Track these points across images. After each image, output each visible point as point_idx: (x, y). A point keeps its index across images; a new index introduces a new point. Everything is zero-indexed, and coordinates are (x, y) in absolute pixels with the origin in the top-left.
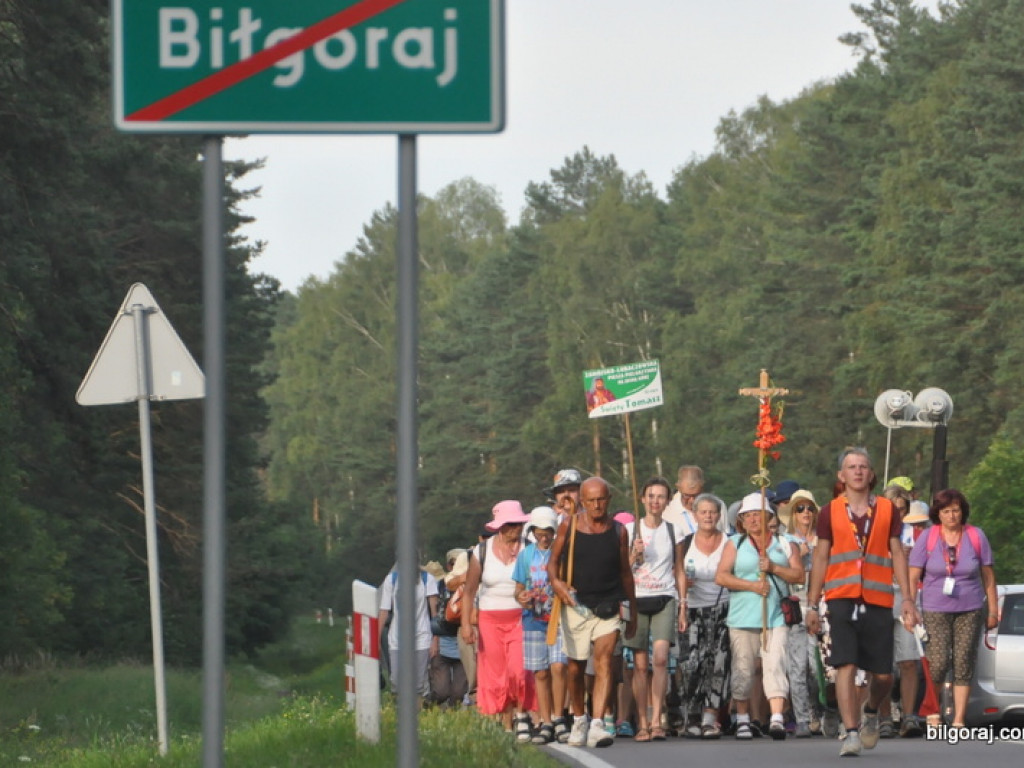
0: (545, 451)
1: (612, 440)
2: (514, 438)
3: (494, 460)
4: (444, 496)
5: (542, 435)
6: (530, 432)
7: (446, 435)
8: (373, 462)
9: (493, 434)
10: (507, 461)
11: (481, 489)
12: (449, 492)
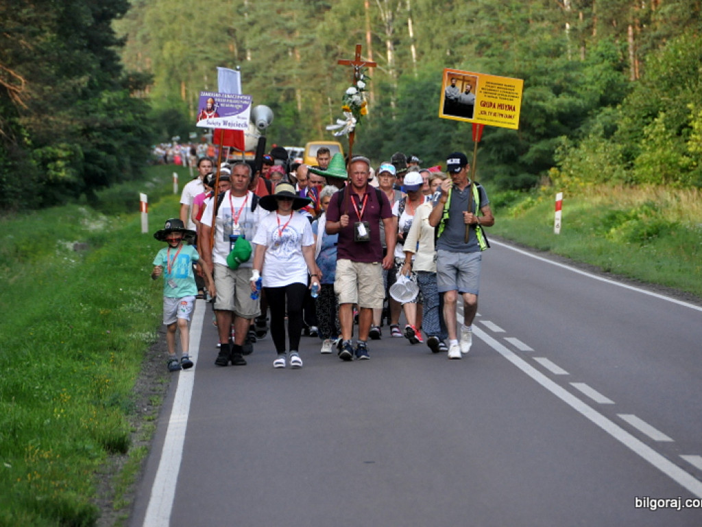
0: (333, 44)
1: (380, 35)
2: (311, 36)
3: (297, 51)
4: (265, 78)
5: (332, 32)
6: (323, 31)
7: (265, 36)
8: (217, 56)
9: (297, 34)
10: (307, 52)
11: (289, 72)
12: (268, 75)
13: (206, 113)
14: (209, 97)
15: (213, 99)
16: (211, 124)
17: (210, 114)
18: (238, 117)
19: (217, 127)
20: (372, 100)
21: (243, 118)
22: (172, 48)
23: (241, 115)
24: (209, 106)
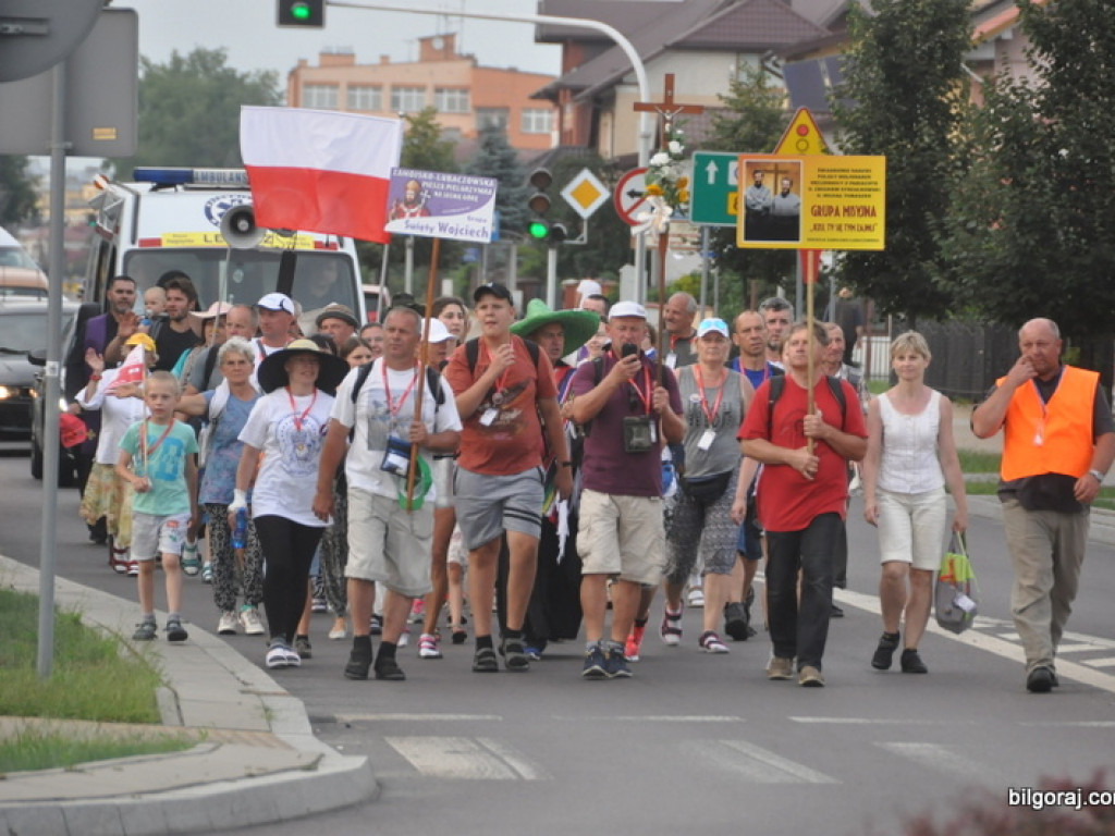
13: (405, 209)
14: (409, 179)
15: (419, 182)
16: (413, 227)
17: (413, 210)
18: (469, 218)
19: (426, 233)
21: (479, 220)
23: (475, 214)
24: (410, 194)
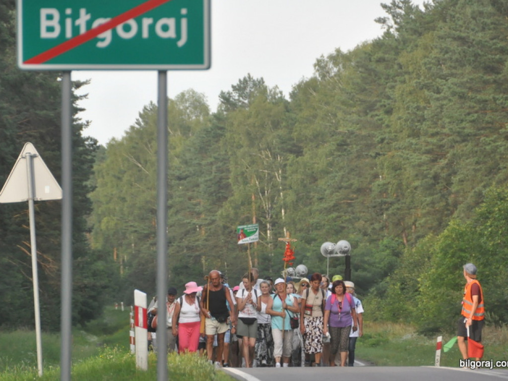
0: (229, 225)
1: (262, 219)
2: (213, 218)
3: (203, 229)
4: (179, 246)
5: (227, 216)
6: (221, 215)
7: (179, 216)
8: (144, 229)
9: (203, 216)
10: (210, 229)
11: (197, 243)
12: (181, 244)
20: (256, 264)
22: (108, 222)
